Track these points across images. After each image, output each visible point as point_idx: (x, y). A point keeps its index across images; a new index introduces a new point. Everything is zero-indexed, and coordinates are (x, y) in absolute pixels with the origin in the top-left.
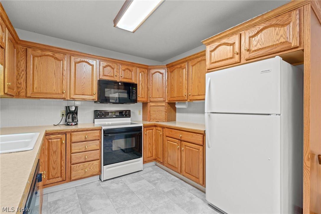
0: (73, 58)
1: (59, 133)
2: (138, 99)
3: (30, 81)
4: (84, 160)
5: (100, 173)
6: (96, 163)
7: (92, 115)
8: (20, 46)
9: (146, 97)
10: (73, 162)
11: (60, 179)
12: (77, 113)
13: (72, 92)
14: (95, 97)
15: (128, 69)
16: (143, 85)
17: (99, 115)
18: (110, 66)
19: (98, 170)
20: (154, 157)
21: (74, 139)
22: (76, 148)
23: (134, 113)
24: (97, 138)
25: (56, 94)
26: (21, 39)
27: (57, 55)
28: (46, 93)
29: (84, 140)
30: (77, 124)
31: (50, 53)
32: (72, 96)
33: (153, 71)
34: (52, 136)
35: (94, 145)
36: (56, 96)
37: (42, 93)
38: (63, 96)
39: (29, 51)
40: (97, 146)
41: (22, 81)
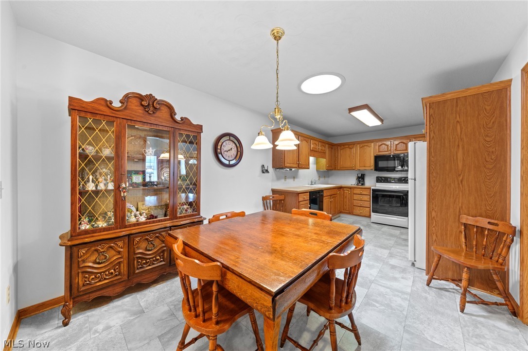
0: (358, 145)
1: (348, 188)
3: (339, 162)
4: (359, 205)
5: (370, 217)
6: (368, 209)
7: (375, 180)
8: (335, 146)
10: (354, 204)
11: (348, 212)
12: (364, 178)
13: (358, 166)
14: (373, 167)
15: (401, 142)
17: (379, 180)
18: (384, 144)
19: (369, 214)
21: (355, 192)
22: (356, 197)
24: (368, 194)
25: (350, 167)
26: (335, 143)
27: (350, 146)
28: (346, 167)
29: (360, 193)
30: (363, 185)
31: (347, 146)
32: (358, 168)
34: (345, 189)
35: (366, 198)
36: (349, 169)
37: (343, 167)
38: (354, 168)
39: (339, 147)
40: (368, 199)
41: (336, 162)
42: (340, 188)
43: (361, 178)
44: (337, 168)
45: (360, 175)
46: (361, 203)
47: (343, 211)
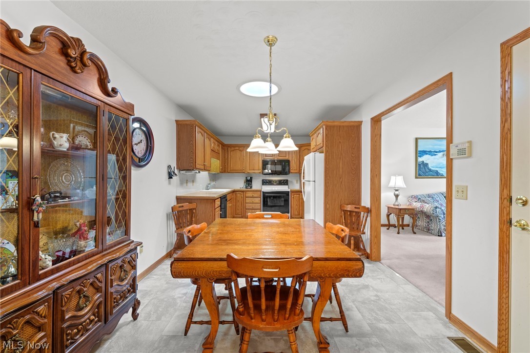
1: (240, 192)
2: (291, 171)
3: (229, 164)
4: (251, 208)
7: (261, 182)
8: (225, 147)
9: (298, 169)
10: (247, 208)
11: (241, 216)
12: (251, 182)
13: (248, 169)
16: (295, 160)
17: (265, 182)
20: (300, 216)
21: (247, 195)
22: (248, 200)
23: (291, 182)
24: (259, 196)
25: (240, 170)
26: (225, 143)
27: (241, 149)
28: (236, 170)
29: (252, 196)
30: (251, 188)
31: (237, 148)
32: (248, 171)
33: (303, 148)
34: (237, 193)
35: (257, 200)
36: (240, 171)
37: (234, 170)
38: (244, 171)
39: (229, 148)
40: (259, 201)
41: (226, 164)
42: (234, 192)
43: (249, 182)
44: (227, 171)
45: (249, 178)
46: (253, 206)
47: (235, 216)
